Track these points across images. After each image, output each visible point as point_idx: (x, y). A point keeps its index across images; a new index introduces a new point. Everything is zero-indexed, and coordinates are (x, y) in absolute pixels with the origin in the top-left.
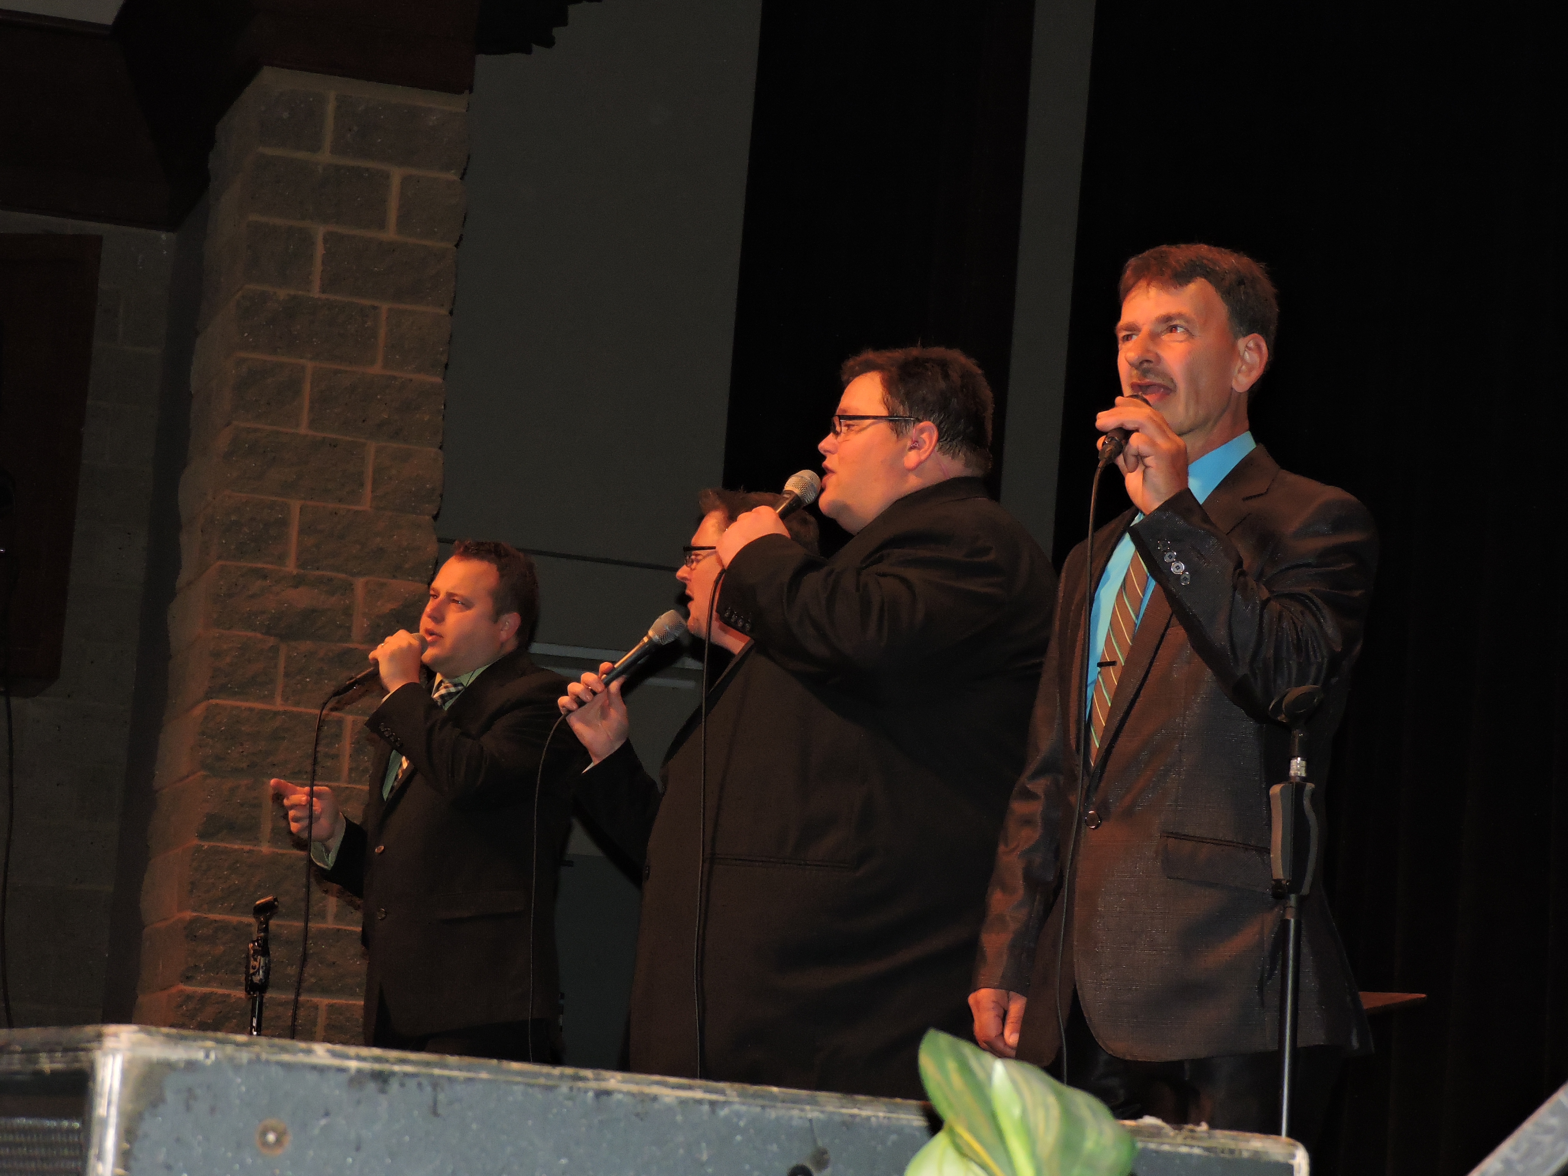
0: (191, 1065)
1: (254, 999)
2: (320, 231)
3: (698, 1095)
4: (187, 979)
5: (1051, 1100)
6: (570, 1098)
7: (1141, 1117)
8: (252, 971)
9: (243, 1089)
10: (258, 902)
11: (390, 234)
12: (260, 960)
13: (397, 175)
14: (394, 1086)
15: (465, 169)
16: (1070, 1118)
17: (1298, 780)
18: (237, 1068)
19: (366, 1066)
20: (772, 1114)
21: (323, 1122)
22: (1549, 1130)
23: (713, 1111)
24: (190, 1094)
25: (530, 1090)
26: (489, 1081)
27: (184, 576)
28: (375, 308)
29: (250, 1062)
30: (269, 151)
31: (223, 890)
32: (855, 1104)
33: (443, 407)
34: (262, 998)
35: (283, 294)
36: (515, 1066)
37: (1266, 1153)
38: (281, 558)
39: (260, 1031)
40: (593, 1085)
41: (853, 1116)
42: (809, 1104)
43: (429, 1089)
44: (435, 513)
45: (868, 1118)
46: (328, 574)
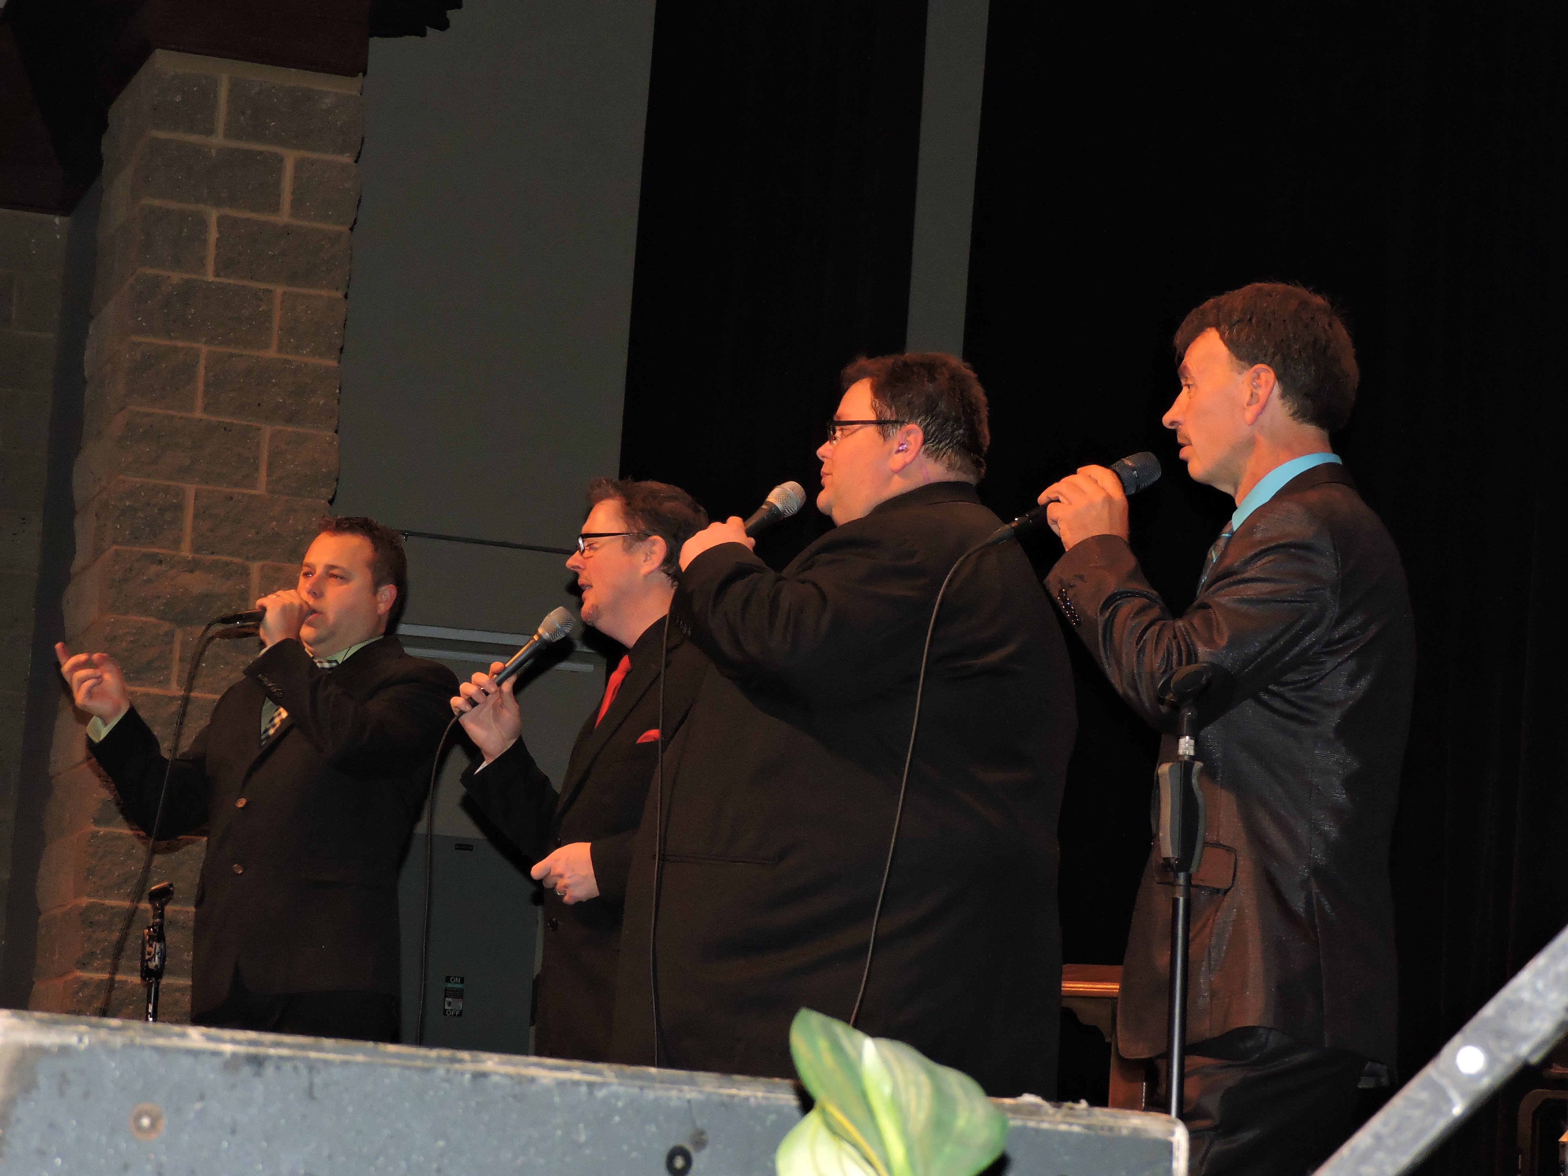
0: (65, 1051)
1: (150, 985)
2: (213, 215)
3: (576, 1076)
4: (83, 965)
5: (923, 1078)
6: (448, 1081)
7: (1020, 1095)
8: (147, 957)
9: (117, 1073)
10: (153, 888)
11: (284, 217)
12: (156, 946)
13: (290, 158)
14: (269, 1070)
15: (359, 153)
16: (941, 1096)
17: (1186, 758)
18: (111, 1051)
19: (241, 1049)
20: (650, 1095)
21: (198, 1106)
22: (1419, 1104)
23: (591, 1093)
24: (64, 1080)
25: (407, 1073)
26: (365, 1064)
27: (79, 562)
28: (270, 291)
29: (124, 1046)
30: (162, 135)
31: (119, 876)
32: (734, 1085)
33: (338, 391)
34: (158, 984)
35: (176, 277)
36: (392, 1048)
37: (1145, 1130)
38: (177, 543)
39: (156, 1017)
40: (470, 1067)
41: (732, 1097)
42: (686, 1084)
43: (304, 1072)
44: (331, 497)
45: (747, 1099)
46: (226, 558)
